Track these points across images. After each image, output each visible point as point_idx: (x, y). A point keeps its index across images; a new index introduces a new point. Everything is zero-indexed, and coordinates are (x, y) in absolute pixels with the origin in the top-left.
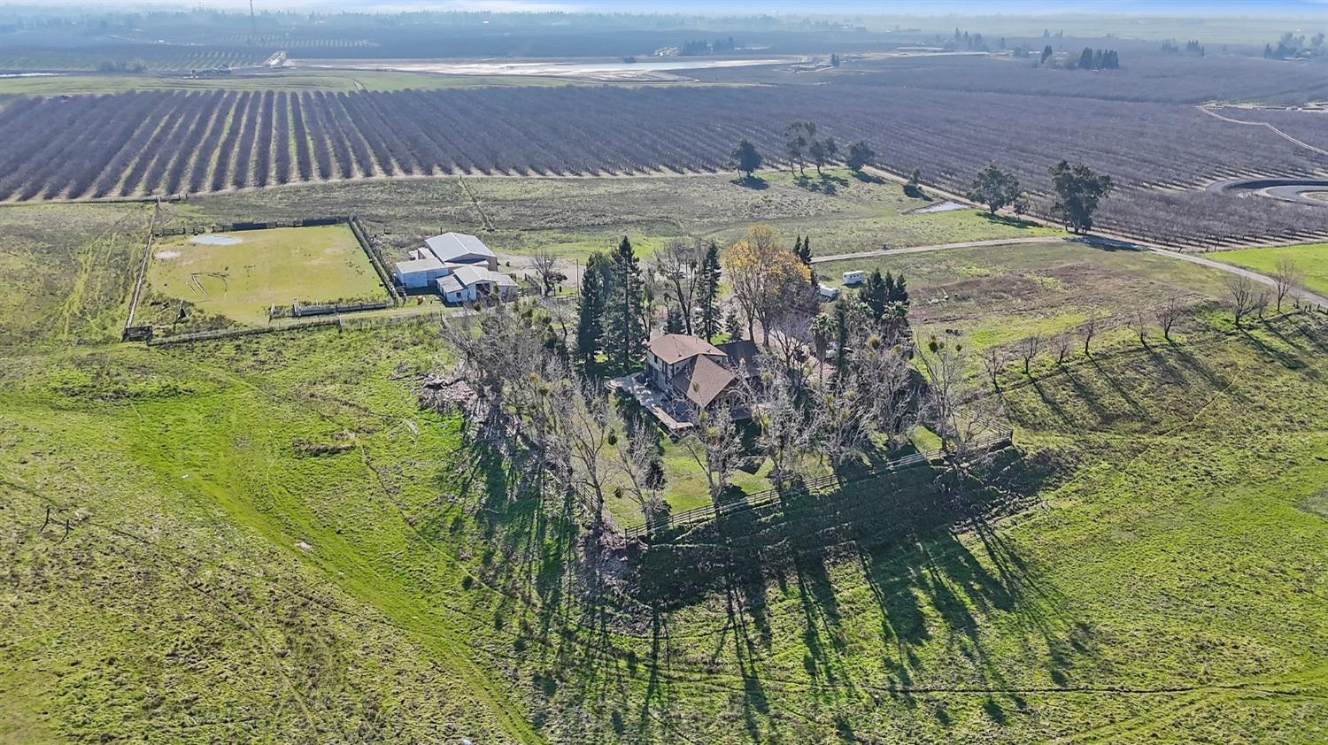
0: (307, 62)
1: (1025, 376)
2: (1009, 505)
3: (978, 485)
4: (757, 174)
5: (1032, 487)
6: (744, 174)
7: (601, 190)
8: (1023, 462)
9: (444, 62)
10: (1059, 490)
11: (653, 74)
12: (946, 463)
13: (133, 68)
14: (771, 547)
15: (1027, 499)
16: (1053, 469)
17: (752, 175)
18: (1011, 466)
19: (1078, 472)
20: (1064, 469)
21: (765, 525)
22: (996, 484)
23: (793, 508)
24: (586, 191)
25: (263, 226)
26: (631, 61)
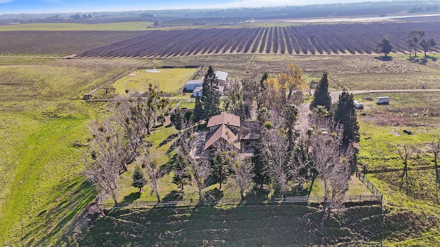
0: (259, 21)
1: (433, 163)
2: (353, 243)
3: (337, 225)
4: (391, 54)
5: (380, 235)
6: (383, 55)
7: (307, 59)
8: (382, 217)
9: (306, 19)
10: (402, 242)
11: (387, 20)
12: (321, 206)
13: (202, 24)
14: (169, 232)
15: (371, 242)
16: (406, 227)
17: (387, 55)
18: (371, 218)
19: (427, 233)
20: (415, 229)
21: (176, 219)
22: (352, 227)
23: (198, 213)
24: (301, 59)
25: (172, 67)
26: (384, 16)
